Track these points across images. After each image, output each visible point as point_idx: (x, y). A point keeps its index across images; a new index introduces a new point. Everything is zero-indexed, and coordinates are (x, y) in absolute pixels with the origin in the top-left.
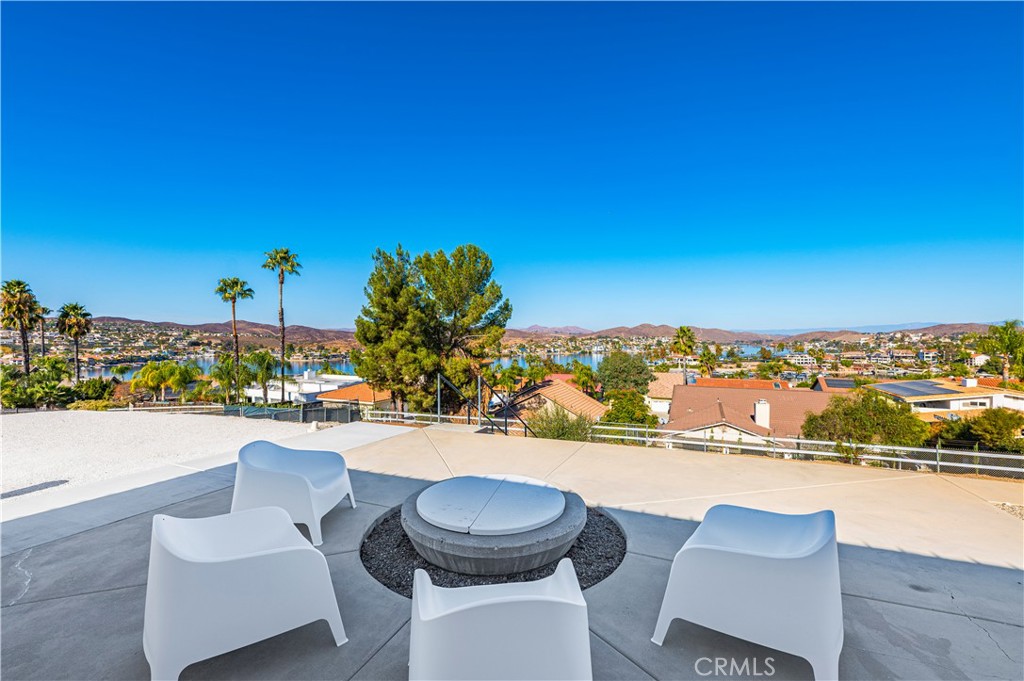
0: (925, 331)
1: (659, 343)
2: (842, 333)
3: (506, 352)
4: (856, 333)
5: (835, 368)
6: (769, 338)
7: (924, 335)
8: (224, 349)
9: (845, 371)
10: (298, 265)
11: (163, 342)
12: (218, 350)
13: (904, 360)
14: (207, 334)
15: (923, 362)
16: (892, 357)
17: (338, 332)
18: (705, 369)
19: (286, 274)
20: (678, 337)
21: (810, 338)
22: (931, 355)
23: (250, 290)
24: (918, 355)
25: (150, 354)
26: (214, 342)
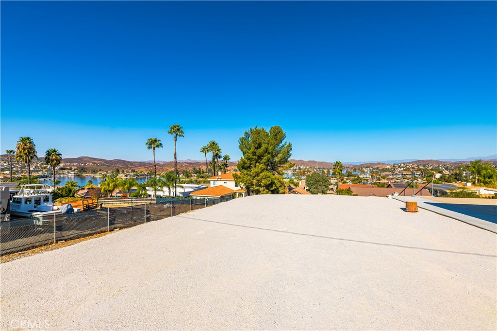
0: (413, 163)
1: (300, 169)
4: (383, 164)
5: (379, 179)
6: (347, 166)
7: (413, 165)
8: (80, 171)
9: (383, 181)
10: (183, 132)
11: (45, 168)
12: (75, 172)
14: (69, 164)
15: (415, 177)
16: (402, 175)
17: (140, 163)
18: (340, 180)
19: (178, 137)
20: (336, 166)
21: (366, 166)
22: (418, 174)
23: (161, 144)
24: (413, 174)
25: (38, 174)
26: (73, 168)
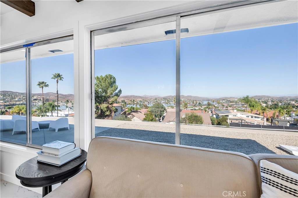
2: (231, 98)
3: (136, 103)
4: (234, 98)
5: (227, 108)
8: (45, 101)
10: (63, 78)
11: (24, 99)
13: (245, 105)
16: (242, 105)
19: (59, 80)
21: (222, 99)
23: (48, 85)
25: (20, 103)
